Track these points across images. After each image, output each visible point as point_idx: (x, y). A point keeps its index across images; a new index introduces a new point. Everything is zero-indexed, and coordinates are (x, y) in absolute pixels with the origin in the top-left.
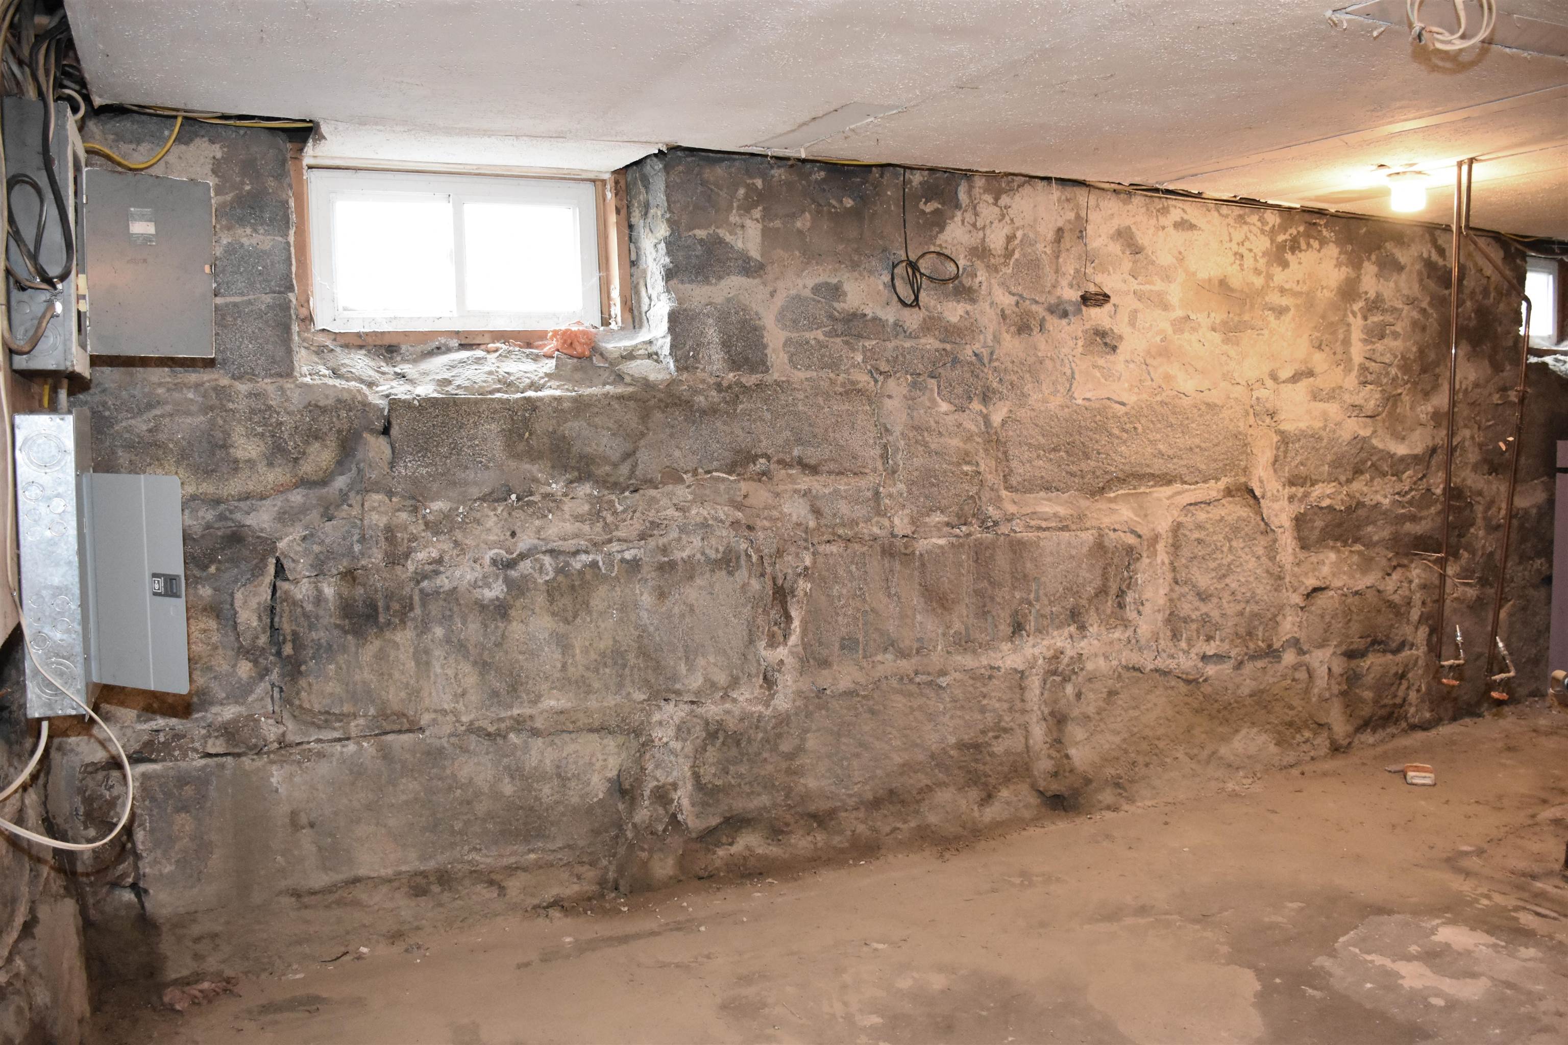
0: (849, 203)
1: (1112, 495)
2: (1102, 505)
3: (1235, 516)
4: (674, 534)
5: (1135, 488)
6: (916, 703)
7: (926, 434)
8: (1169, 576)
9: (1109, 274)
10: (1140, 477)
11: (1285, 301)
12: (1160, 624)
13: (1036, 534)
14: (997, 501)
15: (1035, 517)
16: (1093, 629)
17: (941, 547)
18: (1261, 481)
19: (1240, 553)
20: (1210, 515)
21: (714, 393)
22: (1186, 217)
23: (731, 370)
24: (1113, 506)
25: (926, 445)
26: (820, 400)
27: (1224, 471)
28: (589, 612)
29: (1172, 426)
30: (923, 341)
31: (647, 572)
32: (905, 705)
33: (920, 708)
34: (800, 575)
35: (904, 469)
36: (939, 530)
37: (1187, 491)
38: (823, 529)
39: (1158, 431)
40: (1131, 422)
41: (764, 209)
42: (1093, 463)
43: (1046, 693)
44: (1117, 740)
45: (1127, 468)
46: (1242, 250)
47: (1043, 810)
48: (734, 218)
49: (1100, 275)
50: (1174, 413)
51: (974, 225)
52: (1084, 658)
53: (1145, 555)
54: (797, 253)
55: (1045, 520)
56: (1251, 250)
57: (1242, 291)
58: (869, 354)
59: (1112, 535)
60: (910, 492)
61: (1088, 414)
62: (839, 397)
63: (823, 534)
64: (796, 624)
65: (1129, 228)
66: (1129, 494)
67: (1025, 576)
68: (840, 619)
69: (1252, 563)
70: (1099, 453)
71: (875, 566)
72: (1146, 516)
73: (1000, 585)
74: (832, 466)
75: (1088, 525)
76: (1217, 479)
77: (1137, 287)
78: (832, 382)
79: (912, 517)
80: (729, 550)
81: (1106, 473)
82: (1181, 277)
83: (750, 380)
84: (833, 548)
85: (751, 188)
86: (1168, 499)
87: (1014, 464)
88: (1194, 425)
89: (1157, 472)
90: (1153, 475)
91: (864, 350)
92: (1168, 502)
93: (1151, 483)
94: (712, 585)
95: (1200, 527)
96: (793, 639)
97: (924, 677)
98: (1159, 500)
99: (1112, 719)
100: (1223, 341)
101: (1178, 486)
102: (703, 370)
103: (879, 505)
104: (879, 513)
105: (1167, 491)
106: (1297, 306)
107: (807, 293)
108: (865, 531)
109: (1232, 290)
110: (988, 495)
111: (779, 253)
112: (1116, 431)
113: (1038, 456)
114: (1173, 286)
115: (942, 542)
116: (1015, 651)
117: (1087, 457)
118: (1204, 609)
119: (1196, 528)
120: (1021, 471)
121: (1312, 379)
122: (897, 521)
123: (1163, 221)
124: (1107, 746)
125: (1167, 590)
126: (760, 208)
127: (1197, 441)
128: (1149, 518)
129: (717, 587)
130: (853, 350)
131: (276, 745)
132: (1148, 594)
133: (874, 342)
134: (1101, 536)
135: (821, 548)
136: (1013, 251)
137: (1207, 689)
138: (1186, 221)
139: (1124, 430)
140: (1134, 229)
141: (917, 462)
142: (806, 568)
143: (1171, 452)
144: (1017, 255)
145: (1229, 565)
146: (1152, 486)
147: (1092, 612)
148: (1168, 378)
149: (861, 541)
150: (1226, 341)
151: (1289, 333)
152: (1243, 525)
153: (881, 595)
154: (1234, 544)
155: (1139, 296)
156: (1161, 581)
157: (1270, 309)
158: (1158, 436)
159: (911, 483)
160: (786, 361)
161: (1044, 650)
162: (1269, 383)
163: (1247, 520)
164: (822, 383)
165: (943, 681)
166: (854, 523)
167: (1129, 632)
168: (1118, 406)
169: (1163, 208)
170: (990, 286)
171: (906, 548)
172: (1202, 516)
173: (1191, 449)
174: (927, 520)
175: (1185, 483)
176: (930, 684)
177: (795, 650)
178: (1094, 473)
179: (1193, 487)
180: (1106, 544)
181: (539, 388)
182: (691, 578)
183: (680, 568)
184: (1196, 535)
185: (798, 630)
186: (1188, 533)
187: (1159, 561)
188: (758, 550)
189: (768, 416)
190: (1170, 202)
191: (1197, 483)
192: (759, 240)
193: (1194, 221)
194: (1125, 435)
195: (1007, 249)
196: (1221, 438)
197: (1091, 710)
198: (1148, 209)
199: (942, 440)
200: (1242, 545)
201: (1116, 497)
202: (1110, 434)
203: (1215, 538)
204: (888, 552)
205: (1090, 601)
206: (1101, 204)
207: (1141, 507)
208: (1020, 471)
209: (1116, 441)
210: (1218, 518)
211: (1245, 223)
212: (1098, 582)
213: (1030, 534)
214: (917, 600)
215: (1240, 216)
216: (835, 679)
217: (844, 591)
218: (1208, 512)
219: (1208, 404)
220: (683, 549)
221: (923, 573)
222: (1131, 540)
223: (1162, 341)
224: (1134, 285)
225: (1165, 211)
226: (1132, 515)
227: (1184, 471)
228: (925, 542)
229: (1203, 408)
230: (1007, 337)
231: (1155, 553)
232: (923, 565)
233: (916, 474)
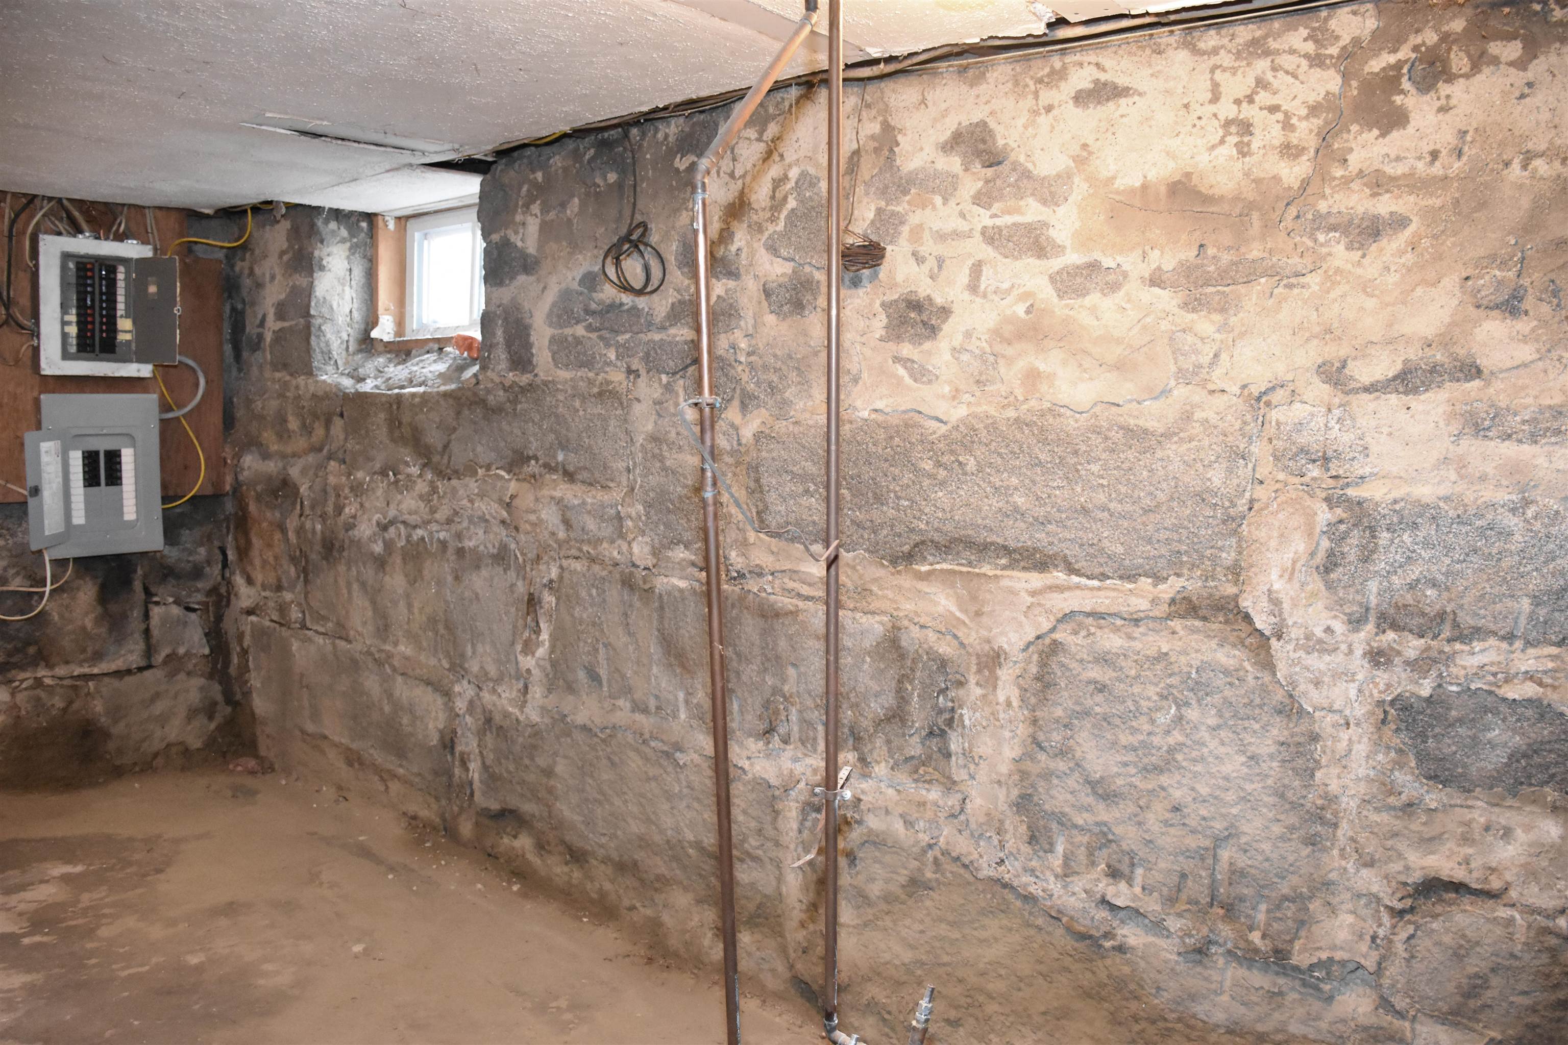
0: (612, 177)
1: (925, 568)
2: (906, 581)
3: (1196, 660)
4: (465, 524)
5: (970, 564)
6: (653, 771)
7: (665, 447)
8: (1023, 730)
9: (934, 208)
10: (983, 549)
11: (1385, 206)
12: (1003, 806)
13: (794, 601)
14: (744, 545)
15: (795, 577)
16: (881, 769)
17: (681, 591)
18: (1275, 602)
19: (1204, 734)
20: (1137, 645)
21: (501, 393)
22: (1103, 77)
23: (511, 370)
24: (923, 586)
25: (662, 459)
26: (577, 404)
27: (1176, 565)
28: (422, 579)
29: (1040, 464)
30: (672, 331)
31: (451, 554)
32: (638, 767)
33: (655, 778)
34: (545, 586)
35: (641, 487)
36: (683, 569)
37: (1078, 587)
38: (572, 543)
39: (1012, 471)
40: (952, 452)
41: (543, 203)
42: (892, 513)
43: (806, 833)
44: (907, 956)
45: (949, 527)
46: (1248, 112)
47: (793, 991)
48: (519, 218)
49: (919, 212)
50: (1045, 442)
51: (732, 175)
52: (863, 806)
53: (972, 679)
54: (564, 243)
55: (810, 585)
56: (1274, 109)
57: (1237, 199)
58: (621, 350)
59: (915, 632)
60: (647, 515)
61: (881, 435)
62: (593, 400)
63: (569, 549)
64: (545, 636)
65: (984, 124)
66: (953, 572)
67: (778, 658)
68: (581, 644)
69: (1235, 765)
70: (898, 498)
71: (614, 593)
72: (979, 614)
73: (749, 662)
74: (585, 475)
75: (875, 605)
76: (1159, 579)
77: (989, 222)
78: (591, 382)
79: (653, 547)
80: (504, 547)
81: (912, 530)
82: (1080, 188)
83: (525, 379)
84: (577, 566)
85: (535, 184)
86: (1033, 594)
87: (772, 497)
88: (1095, 468)
89: (1012, 544)
90: (1005, 548)
91: (618, 346)
92: (1030, 600)
93: (1003, 561)
94: (492, 578)
95: (1104, 659)
96: (541, 652)
97: (660, 744)
98: (1012, 592)
99: (908, 922)
100: (1185, 306)
101: (1059, 576)
102: (493, 370)
103: (622, 527)
104: (622, 536)
105: (1036, 580)
106: (1430, 215)
107: (575, 286)
108: (607, 553)
109: (1208, 199)
110: (734, 536)
111: (553, 246)
112: (928, 466)
113: (807, 491)
114: (1061, 210)
115: (683, 584)
116: (768, 756)
117: (879, 499)
118: (1104, 813)
119: (1096, 661)
120: (782, 508)
121: (1476, 383)
122: (636, 549)
123: (1047, 96)
124: (887, 956)
125: (1016, 752)
126: (538, 202)
127: (1101, 497)
128: (985, 620)
129: (496, 580)
130: (608, 345)
131: (298, 625)
132: (985, 746)
133: (627, 336)
134: (896, 628)
135: (565, 563)
136: (785, 199)
137: (1118, 965)
138: (1105, 84)
139: (939, 464)
140: (992, 125)
141: (654, 480)
142: (551, 581)
143: (1041, 512)
144: (792, 203)
145: (1171, 750)
146: (1004, 568)
147: (879, 742)
148: (1032, 377)
149: (602, 563)
150: (1192, 305)
151: (1393, 278)
152: (1220, 681)
153: (620, 630)
154: (1192, 714)
155: (991, 237)
156: (1007, 734)
157: (1333, 228)
158: (1014, 481)
159: (648, 505)
160: (550, 360)
161: (809, 772)
162: (1319, 390)
163: (1234, 675)
164: (581, 383)
165: (681, 758)
166: (599, 541)
167: (953, 801)
168: (934, 424)
169: (1053, 72)
170: (752, 253)
171: (645, 583)
172: (1112, 642)
173: (1085, 511)
174: (670, 554)
175: (1078, 573)
176: (667, 755)
177: (542, 663)
178: (892, 526)
179: (1095, 583)
180: (904, 644)
181: (402, 387)
182: (478, 567)
183: (467, 555)
184: (1095, 673)
185: (547, 643)
186: (1074, 665)
187: (1001, 698)
188: (522, 554)
189: (537, 418)
190: (1069, 59)
191: (1103, 577)
192: (536, 236)
193: (1122, 81)
194: (942, 473)
195: (773, 197)
196: (1162, 497)
197: (875, 890)
198: (1016, 83)
199: (680, 456)
200: (1212, 721)
201: (929, 573)
202: (916, 470)
203: (1136, 689)
204: (628, 583)
205: (878, 723)
206: (929, 97)
207: (974, 598)
208: (779, 510)
209: (926, 482)
210: (1153, 652)
211: (1267, 53)
212: (889, 700)
213: (787, 600)
214: (655, 649)
215: (1254, 42)
216: (576, 708)
217: (585, 616)
218: (1130, 637)
219: (1128, 430)
220: (470, 539)
221: (661, 618)
222: (945, 648)
223: (1028, 312)
224: (983, 218)
225: (1059, 75)
226: (954, 609)
227: (1071, 551)
228: (665, 580)
229: (1117, 436)
230: (771, 319)
231: (992, 683)
232: (662, 608)
233: (652, 495)
